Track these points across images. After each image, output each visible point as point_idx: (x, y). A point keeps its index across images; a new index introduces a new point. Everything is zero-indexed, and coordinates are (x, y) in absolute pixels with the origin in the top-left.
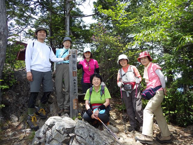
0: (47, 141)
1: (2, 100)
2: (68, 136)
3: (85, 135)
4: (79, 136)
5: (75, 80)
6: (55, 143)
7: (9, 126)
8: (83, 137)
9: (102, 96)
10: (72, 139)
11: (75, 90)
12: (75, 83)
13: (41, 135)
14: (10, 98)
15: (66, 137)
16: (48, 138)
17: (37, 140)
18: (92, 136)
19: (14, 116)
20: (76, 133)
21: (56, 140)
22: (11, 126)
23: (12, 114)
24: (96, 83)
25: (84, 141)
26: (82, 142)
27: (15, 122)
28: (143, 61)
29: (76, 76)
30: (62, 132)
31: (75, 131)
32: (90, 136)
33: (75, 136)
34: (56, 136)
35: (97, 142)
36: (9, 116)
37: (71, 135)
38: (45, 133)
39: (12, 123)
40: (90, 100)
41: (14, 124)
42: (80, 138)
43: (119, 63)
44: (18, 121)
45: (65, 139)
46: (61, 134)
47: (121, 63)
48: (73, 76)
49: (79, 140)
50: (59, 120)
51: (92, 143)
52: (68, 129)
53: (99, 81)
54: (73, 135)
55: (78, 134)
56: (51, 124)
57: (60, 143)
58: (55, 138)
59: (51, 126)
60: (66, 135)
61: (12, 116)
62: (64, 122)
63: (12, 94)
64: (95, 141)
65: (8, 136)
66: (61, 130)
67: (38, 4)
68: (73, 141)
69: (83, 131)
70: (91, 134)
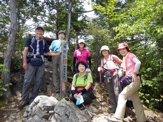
0: (32, 115)
1: (11, 80)
2: (48, 112)
3: (62, 113)
4: (57, 113)
5: (65, 66)
6: (36, 117)
7: (14, 100)
8: (60, 115)
9: (85, 81)
10: (51, 115)
11: (64, 75)
12: (65, 69)
13: (29, 109)
14: (17, 79)
15: (46, 113)
16: (33, 113)
17: (26, 113)
18: (68, 114)
19: (19, 92)
20: (55, 111)
21: (37, 115)
22: (15, 100)
23: (17, 91)
24: (81, 69)
25: (60, 118)
26: (58, 119)
27: (19, 97)
28: (122, 51)
29: (66, 63)
30: (43, 109)
31: (55, 109)
32: (66, 115)
33: (54, 113)
34: (38, 112)
35: (70, 120)
36: (16, 92)
37: (50, 112)
38: (32, 109)
39: (17, 98)
40: (75, 84)
41: (19, 98)
42: (57, 115)
43: (101, 52)
44: (21, 97)
45: (44, 115)
46: (42, 110)
47: (103, 53)
48: (64, 63)
49: (56, 117)
50: (45, 98)
51: (67, 120)
52: (48, 107)
53: (84, 67)
54: (53, 112)
55: (56, 112)
56: (37, 102)
57: (40, 117)
58: (36, 113)
59: (36, 103)
60: (46, 111)
61: (17, 92)
62: (47, 101)
63: (19, 76)
64: (69, 119)
65: (11, 108)
66: (42, 107)
67: (45, 4)
68: (52, 117)
69: (60, 109)
70: (67, 113)
